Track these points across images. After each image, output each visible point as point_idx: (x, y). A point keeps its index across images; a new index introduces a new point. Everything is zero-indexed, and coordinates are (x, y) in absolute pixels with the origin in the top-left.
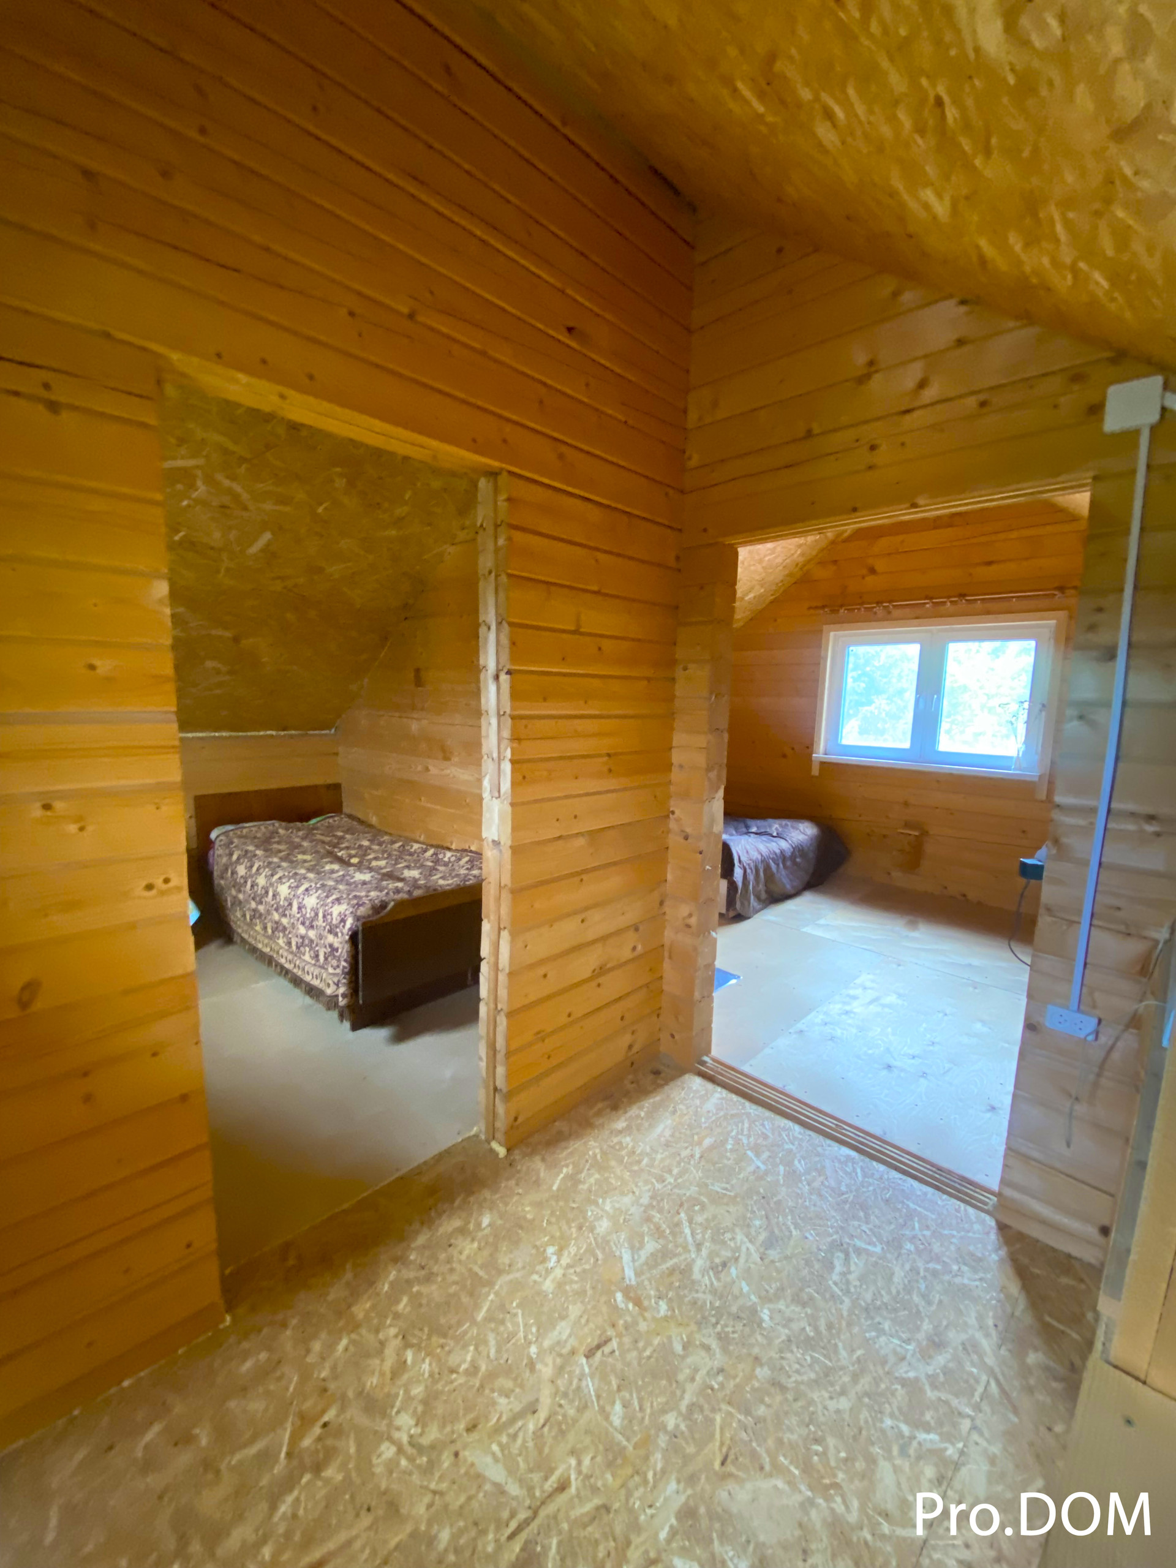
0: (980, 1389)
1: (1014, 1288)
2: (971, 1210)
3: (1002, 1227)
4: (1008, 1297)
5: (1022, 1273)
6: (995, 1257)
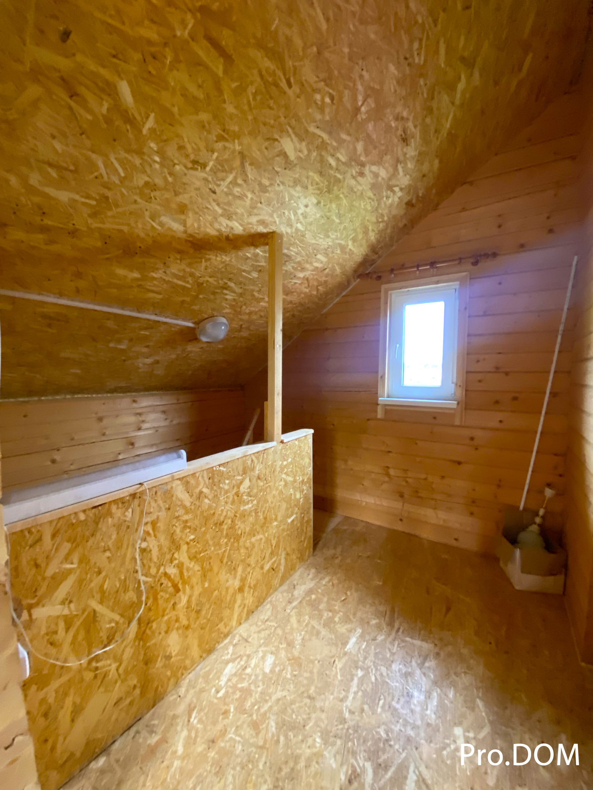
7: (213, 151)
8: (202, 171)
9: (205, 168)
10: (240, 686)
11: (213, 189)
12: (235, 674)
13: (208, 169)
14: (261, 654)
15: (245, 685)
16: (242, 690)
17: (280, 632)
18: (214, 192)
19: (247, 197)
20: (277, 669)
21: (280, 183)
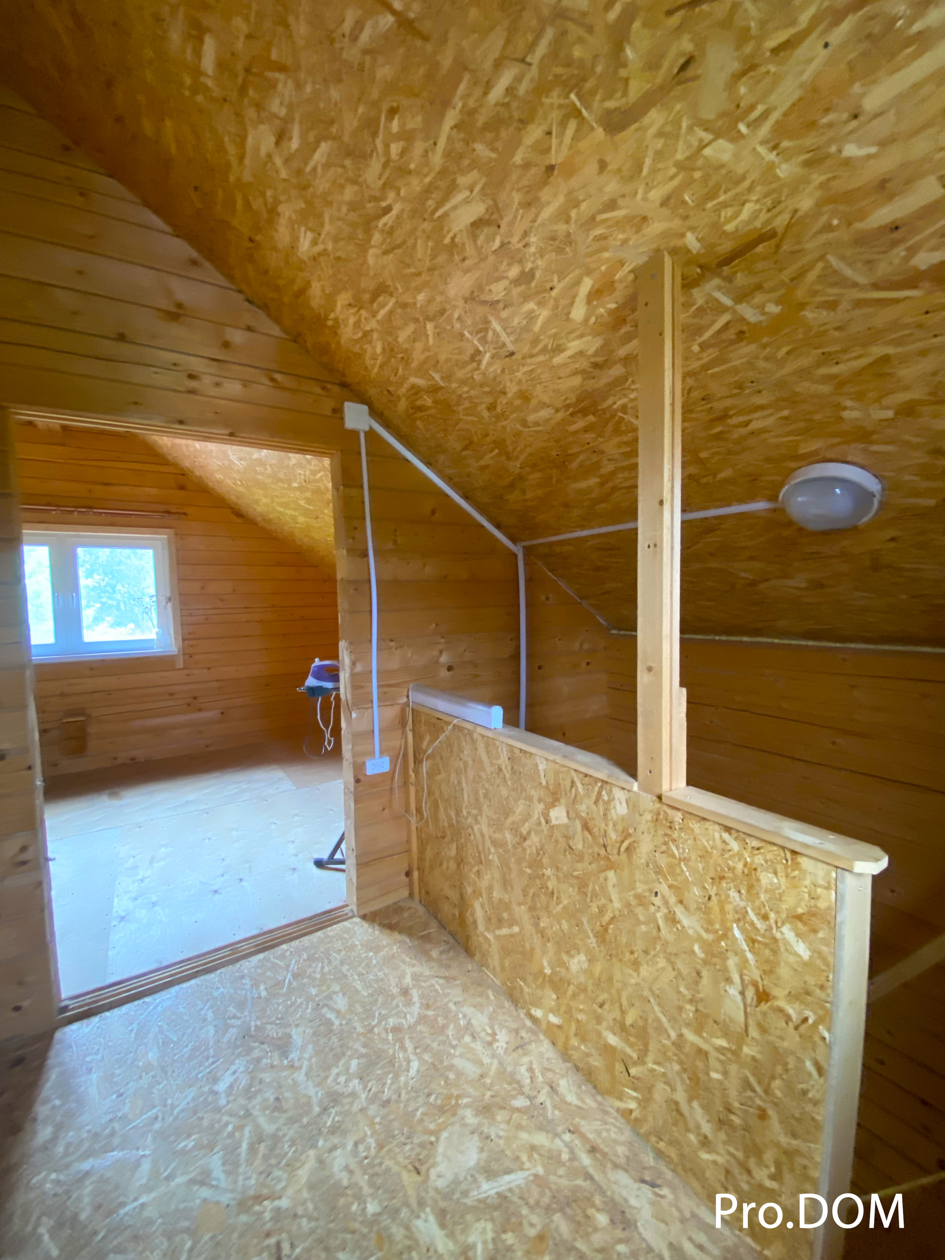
0: (438, 987)
1: (397, 936)
2: (345, 923)
3: (364, 917)
4: (400, 942)
5: (391, 927)
6: (377, 933)
7: (462, 335)
8: (484, 356)
9: (480, 352)
10: (452, 1026)
11: (507, 354)
12: (469, 1023)
13: (481, 349)
14: (486, 1060)
15: (450, 1032)
16: (444, 1027)
17: (520, 1102)
18: (512, 354)
19: (533, 311)
20: (452, 1076)
21: (523, 243)
